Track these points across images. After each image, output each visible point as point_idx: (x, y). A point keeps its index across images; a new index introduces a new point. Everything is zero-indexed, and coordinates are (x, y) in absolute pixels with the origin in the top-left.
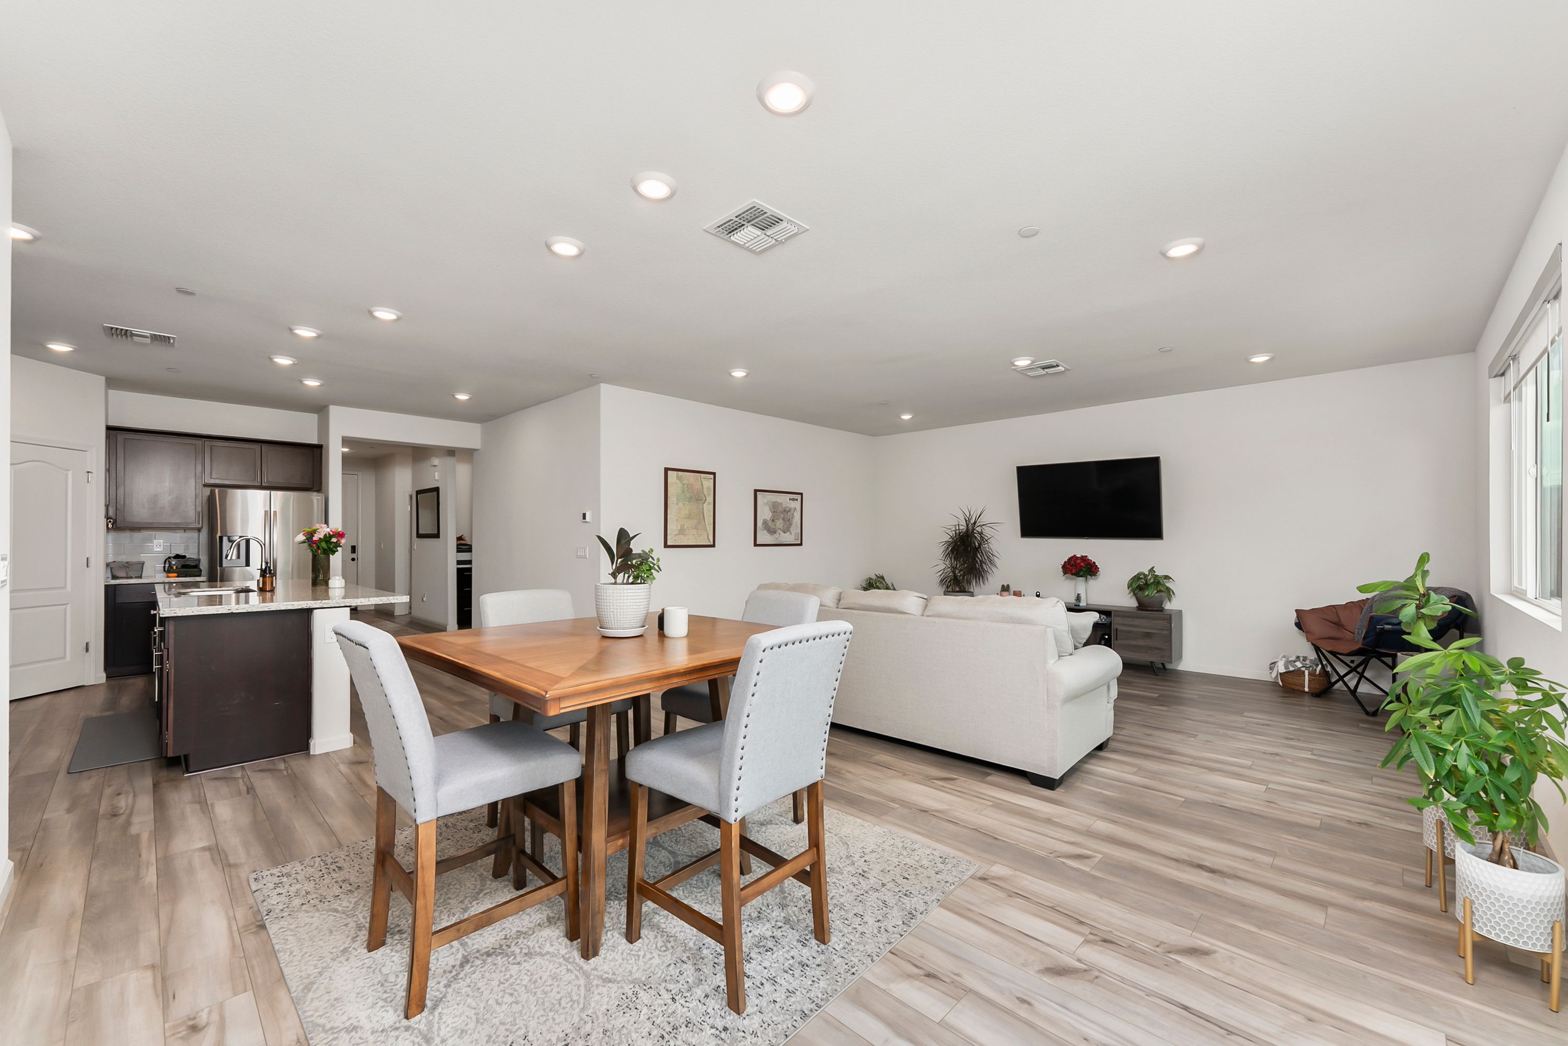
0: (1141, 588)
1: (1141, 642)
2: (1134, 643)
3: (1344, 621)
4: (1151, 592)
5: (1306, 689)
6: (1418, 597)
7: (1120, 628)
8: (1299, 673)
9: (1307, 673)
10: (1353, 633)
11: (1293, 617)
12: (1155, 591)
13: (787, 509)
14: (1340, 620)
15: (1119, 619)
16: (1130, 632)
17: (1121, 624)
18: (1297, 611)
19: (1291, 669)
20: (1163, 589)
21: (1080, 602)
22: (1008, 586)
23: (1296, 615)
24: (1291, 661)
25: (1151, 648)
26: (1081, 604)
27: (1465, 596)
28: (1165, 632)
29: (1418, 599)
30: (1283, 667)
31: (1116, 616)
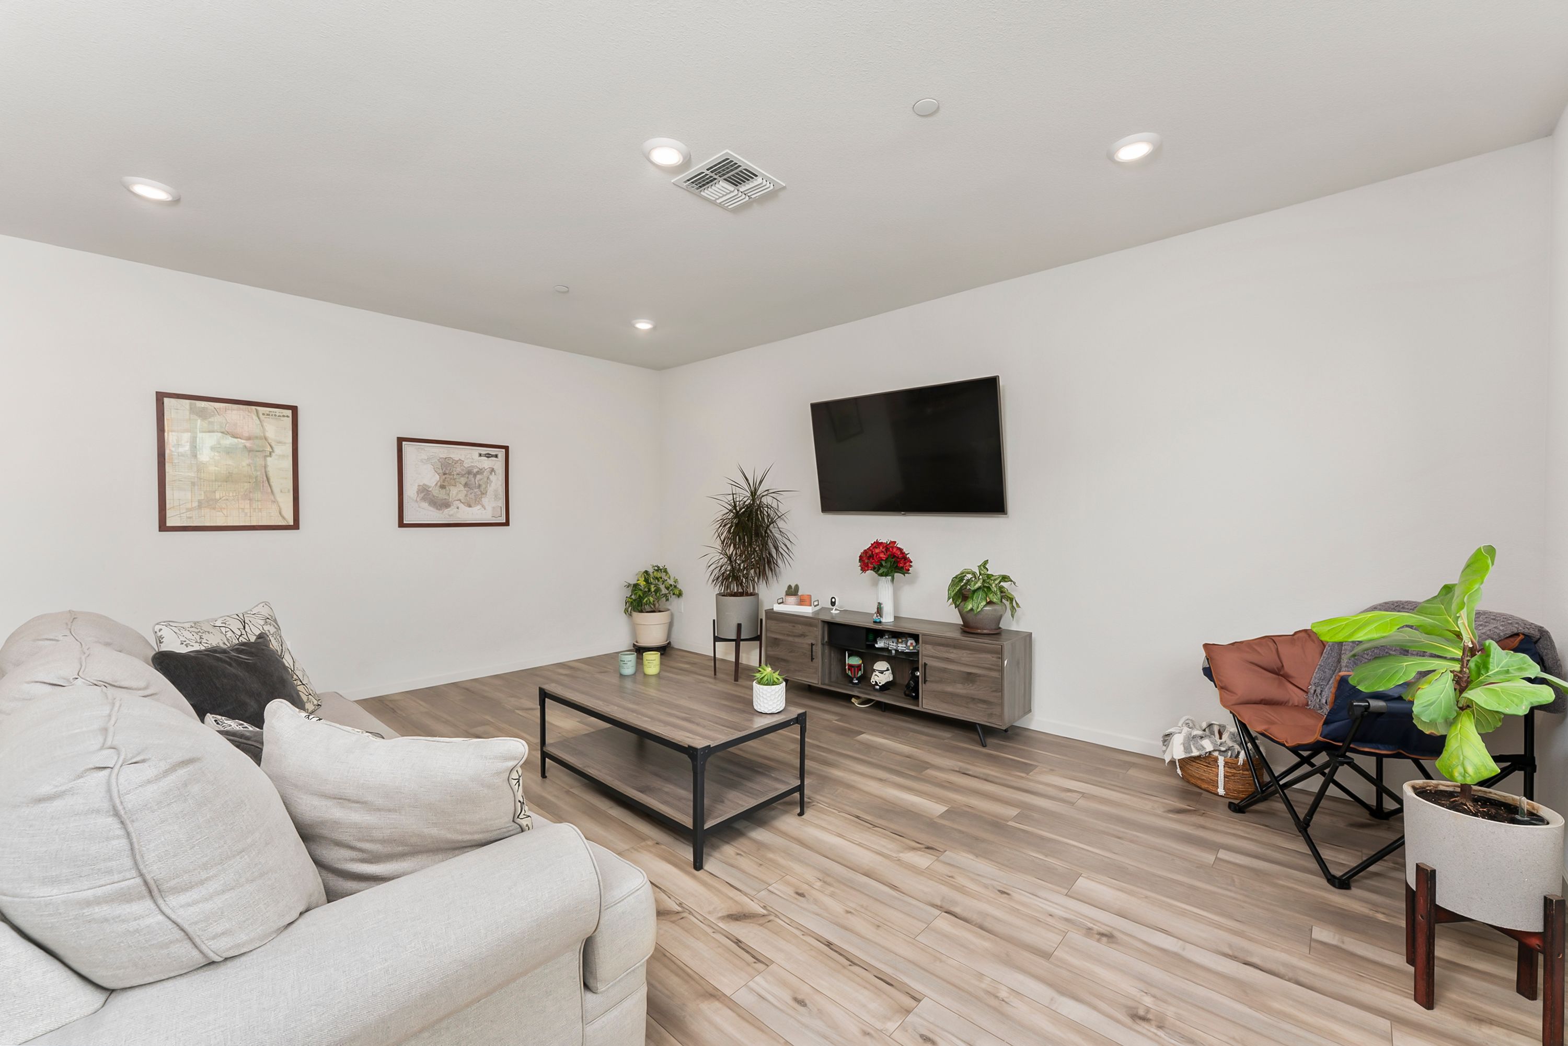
0: (965, 598)
1: (960, 689)
2: (949, 689)
3: (1288, 668)
4: (976, 604)
5: (1221, 791)
6: (1458, 653)
7: (931, 663)
8: (1208, 760)
9: (1221, 761)
10: (1307, 692)
11: (1200, 657)
12: (984, 603)
13: (475, 470)
14: (1283, 666)
15: (929, 647)
16: (944, 670)
17: (932, 657)
18: (1206, 646)
19: (1195, 753)
20: (995, 600)
21: (881, 616)
22: (797, 587)
23: (1204, 655)
24: (1194, 737)
25: (973, 700)
26: (883, 620)
27: (1537, 634)
28: (995, 674)
29: (1460, 660)
30: (1182, 748)
31: (925, 642)
